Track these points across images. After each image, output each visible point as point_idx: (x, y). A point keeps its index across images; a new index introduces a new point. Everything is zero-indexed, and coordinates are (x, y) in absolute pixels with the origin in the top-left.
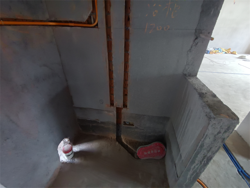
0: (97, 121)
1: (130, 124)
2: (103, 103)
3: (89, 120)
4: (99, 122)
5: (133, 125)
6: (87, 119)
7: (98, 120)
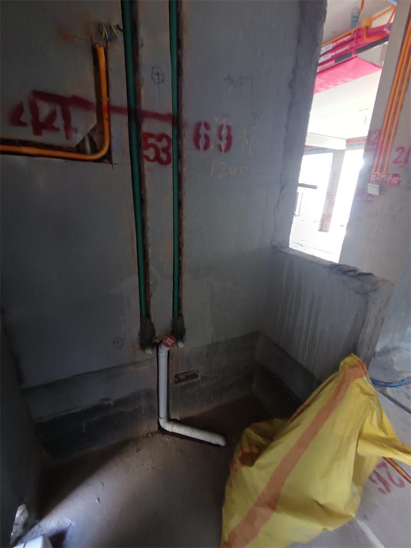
0: (106, 403)
1: (187, 378)
2: (122, 345)
3: (79, 410)
4: (109, 405)
5: (195, 376)
6: (73, 411)
7: (107, 400)
